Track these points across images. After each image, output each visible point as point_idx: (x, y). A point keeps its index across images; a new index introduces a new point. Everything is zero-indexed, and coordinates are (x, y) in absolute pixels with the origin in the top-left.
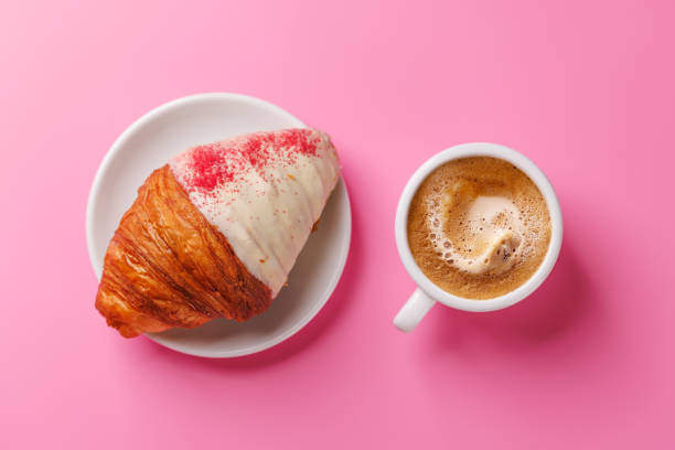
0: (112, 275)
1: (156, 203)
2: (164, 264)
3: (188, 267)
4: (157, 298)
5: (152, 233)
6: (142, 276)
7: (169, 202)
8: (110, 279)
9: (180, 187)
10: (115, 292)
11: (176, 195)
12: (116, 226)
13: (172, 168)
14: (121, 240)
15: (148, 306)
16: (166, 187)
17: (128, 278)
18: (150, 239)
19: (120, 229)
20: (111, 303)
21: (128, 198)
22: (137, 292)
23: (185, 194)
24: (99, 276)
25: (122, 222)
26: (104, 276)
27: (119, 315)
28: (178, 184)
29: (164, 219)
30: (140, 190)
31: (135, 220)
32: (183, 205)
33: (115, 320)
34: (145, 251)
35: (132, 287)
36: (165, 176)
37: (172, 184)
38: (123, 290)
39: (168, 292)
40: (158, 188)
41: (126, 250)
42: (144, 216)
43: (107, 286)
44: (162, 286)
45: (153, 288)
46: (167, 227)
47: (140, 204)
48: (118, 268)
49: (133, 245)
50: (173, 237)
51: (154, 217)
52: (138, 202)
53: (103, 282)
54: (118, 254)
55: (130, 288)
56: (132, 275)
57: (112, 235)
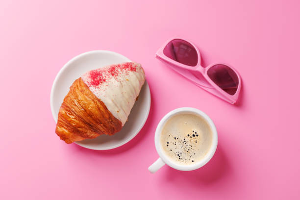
0: (61, 120)
1: (77, 91)
2: (81, 114)
3: (90, 115)
4: (79, 127)
5: (76, 103)
6: (73, 120)
7: (82, 91)
8: (62, 122)
9: (86, 85)
10: (63, 126)
11: (84, 88)
12: (62, 102)
13: (82, 78)
14: (64, 106)
15: (76, 131)
16: (81, 85)
17: (68, 121)
18: (75, 105)
19: (64, 103)
20: (61, 131)
21: (66, 91)
22: (71, 125)
23: (88, 88)
24: (56, 122)
25: (64, 100)
26: (58, 121)
27: (65, 135)
28: (85, 84)
29: (81, 97)
30: (70, 88)
31: (69, 99)
32: (87, 91)
33: (63, 137)
34: (74, 110)
35: (69, 124)
36: (80, 81)
37: (83, 84)
38: (66, 125)
39: (83, 125)
40: (77, 86)
41: (66, 110)
42: (73, 97)
43: (60, 124)
44: (81, 123)
45: (77, 124)
46: (82, 101)
47: (71, 93)
48: (64, 117)
49: (69, 108)
50: (84, 104)
51: (77, 97)
52: (70, 92)
53: (58, 123)
54: (63, 112)
55: (68, 124)
56: (69, 119)
57: (61, 105)
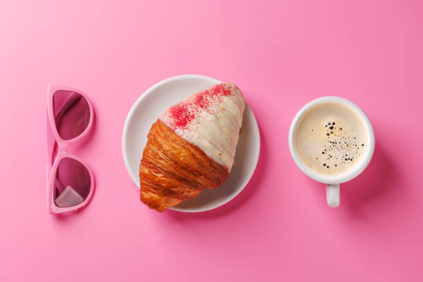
0: (146, 182)
1: (159, 140)
2: (171, 169)
3: (185, 167)
4: (172, 187)
5: (160, 153)
6: (162, 179)
7: (165, 138)
8: (146, 185)
9: (169, 129)
10: (150, 191)
11: (168, 133)
12: (141, 157)
13: (162, 120)
14: (145, 164)
15: (168, 192)
16: (162, 130)
17: (155, 182)
18: (161, 159)
19: (144, 158)
20: (148, 197)
21: (143, 142)
22: (162, 187)
23: (173, 131)
24: (139, 186)
25: (143, 155)
26: (141, 184)
27: (154, 202)
28: (168, 127)
29: (166, 147)
30: (148, 136)
31: (150, 151)
32: (173, 137)
33: (153, 205)
34: (160, 165)
35: (158, 185)
36: (160, 125)
37: (164, 128)
38: (154, 188)
39: (177, 183)
40: (157, 131)
41: (150, 168)
42: (154, 148)
43: (144, 188)
44: (174, 180)
45: (169, 183)
46: (168, 151)
47: (151, 143)
48: (148, 178)
49: (154, 164)
50: (173, 154)
51: (160, 147)
52: (150, 142)
53: (142, 187)
54: (146, 171)
55: (157, 187)
56: (156, 180)
57: (140, 163)
